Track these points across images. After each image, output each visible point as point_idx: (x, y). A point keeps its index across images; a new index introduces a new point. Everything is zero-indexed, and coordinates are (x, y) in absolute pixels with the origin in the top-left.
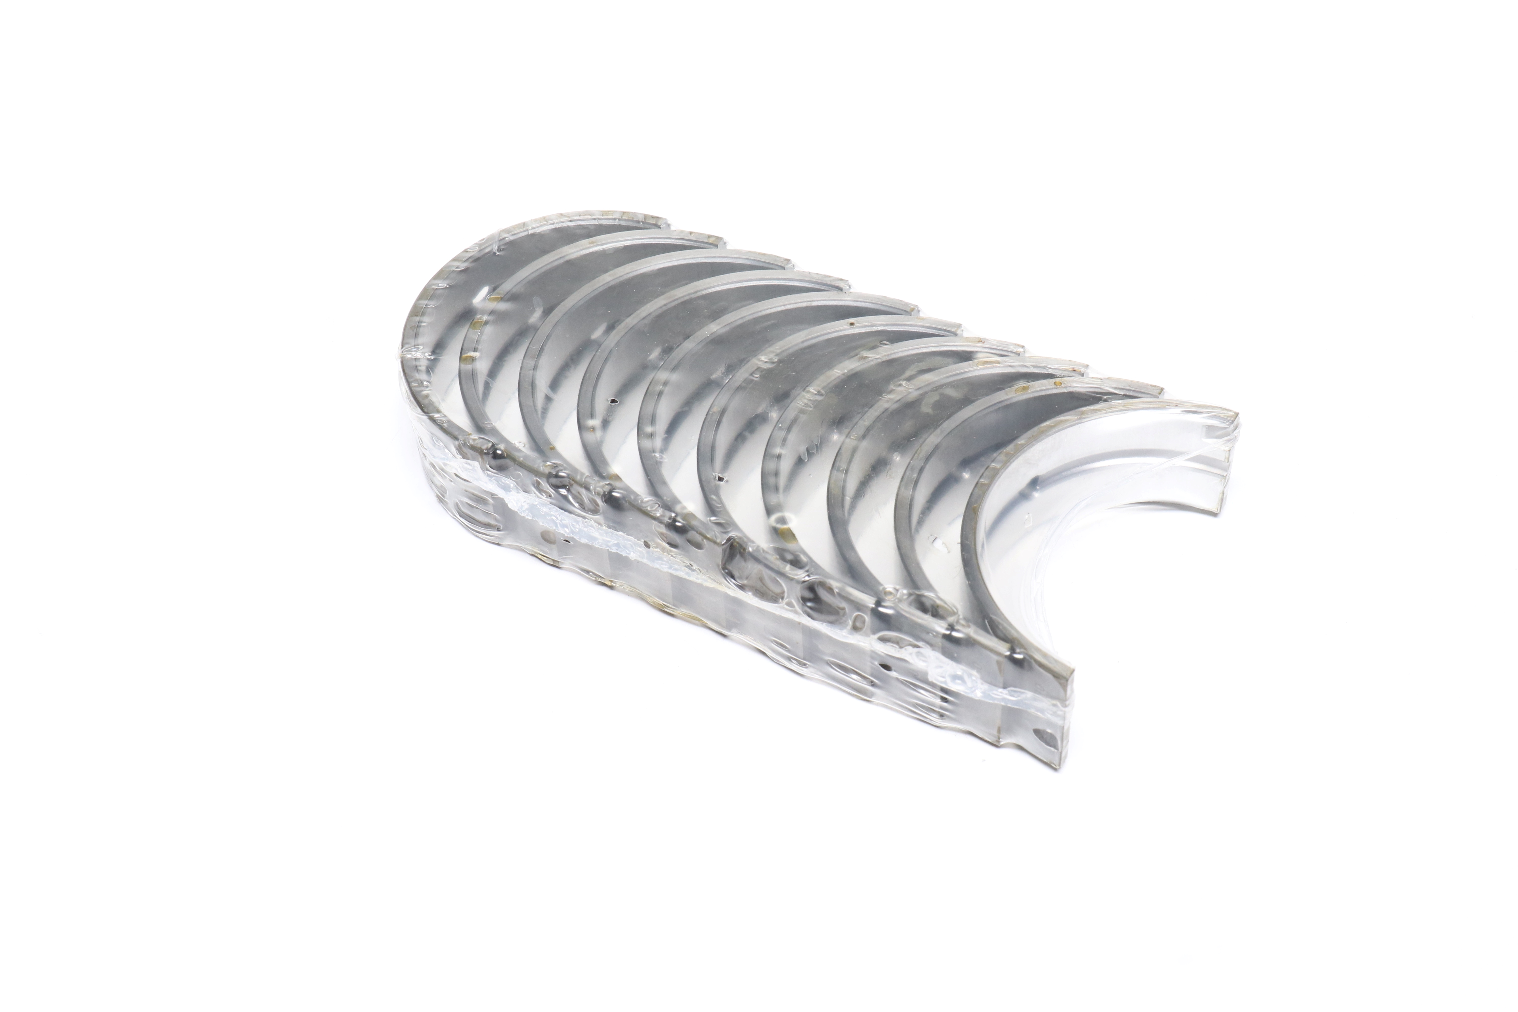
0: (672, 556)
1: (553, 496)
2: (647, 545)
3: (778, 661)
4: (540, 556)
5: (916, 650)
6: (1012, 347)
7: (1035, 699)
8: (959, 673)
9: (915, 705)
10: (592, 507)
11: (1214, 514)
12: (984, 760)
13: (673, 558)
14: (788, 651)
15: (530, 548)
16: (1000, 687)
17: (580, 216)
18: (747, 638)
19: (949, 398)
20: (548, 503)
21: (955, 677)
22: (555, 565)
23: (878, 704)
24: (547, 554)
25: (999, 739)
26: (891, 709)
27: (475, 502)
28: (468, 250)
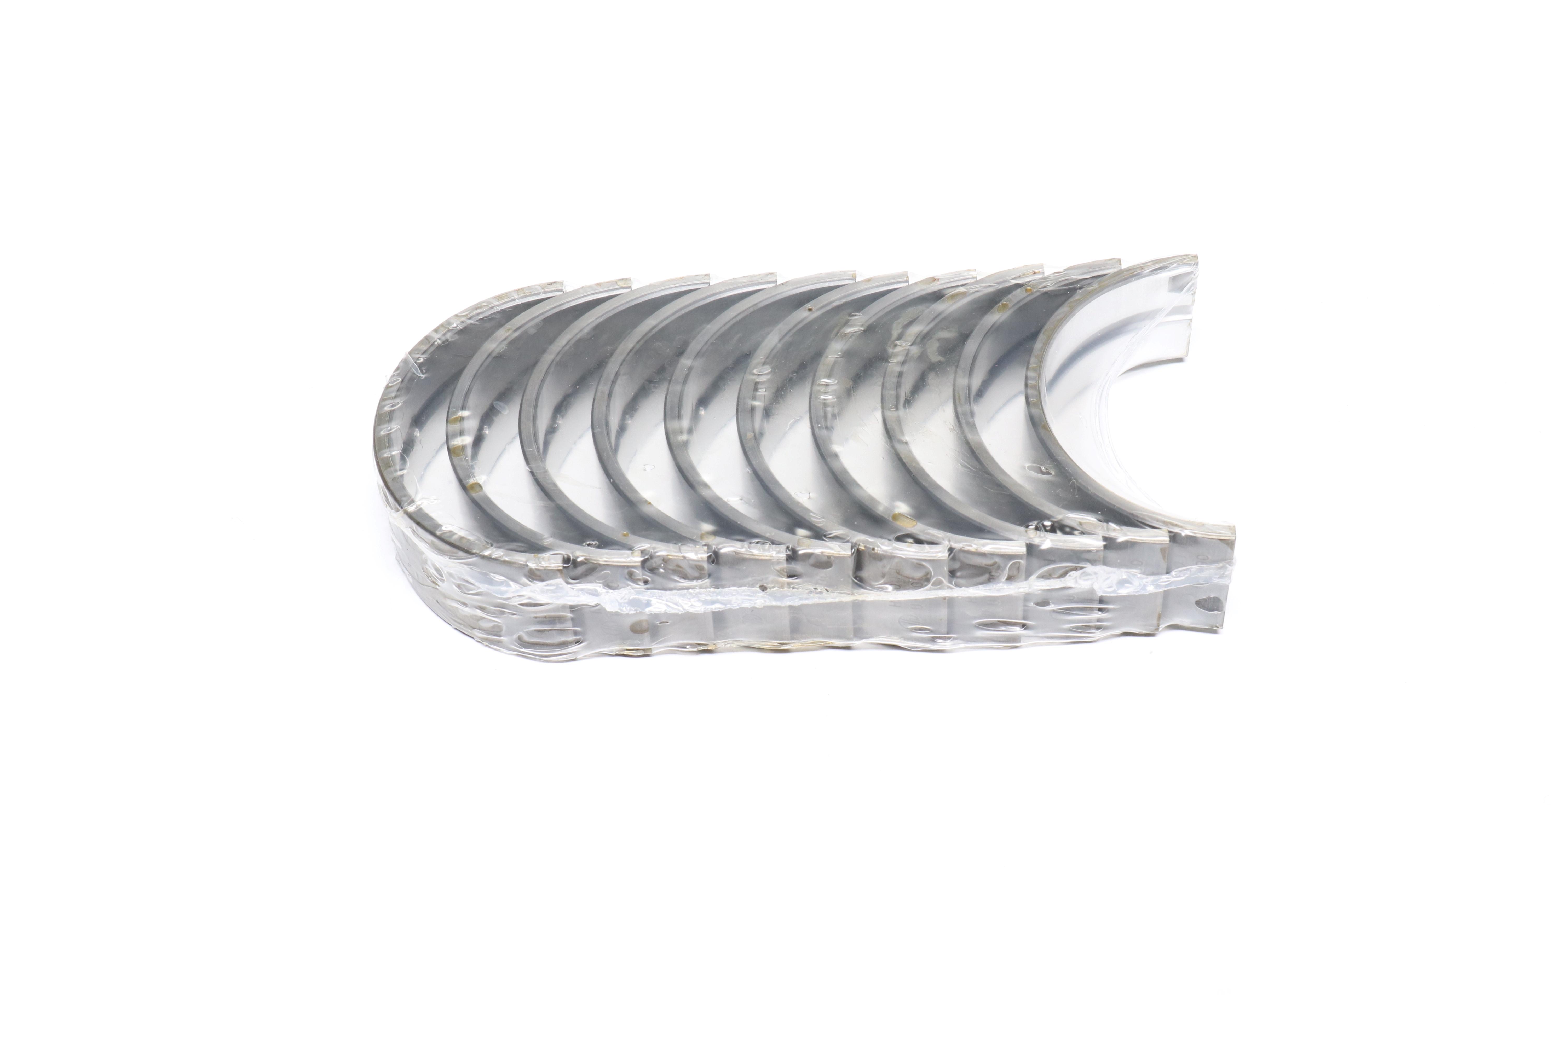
0: (793, 588)
1: (650, 579)
2: (763, 588)
3: (917, 648)
4: (626, 653)
5: (1080, 572)
6: (966, 274)
7: (1201, 570)
8: (1125, 577)
9: (1070, 630)
10: (696, 574)
11: (1180, 360)
12: (1152, 652)
13: (796, 590)
14: (931, 632)
15: (615, 648)
16: (1162, 574)
17: (476, 309)
18: (880, 639)
19: (946, 340)
20: (644, 590)
21: (1122, 583)
22: (646, 654)
23: (1027, 646)
24: (639, 645)
25: (1158, 626)
26: (1041, 645)
27: (549, 624)
28: (390, 385)
